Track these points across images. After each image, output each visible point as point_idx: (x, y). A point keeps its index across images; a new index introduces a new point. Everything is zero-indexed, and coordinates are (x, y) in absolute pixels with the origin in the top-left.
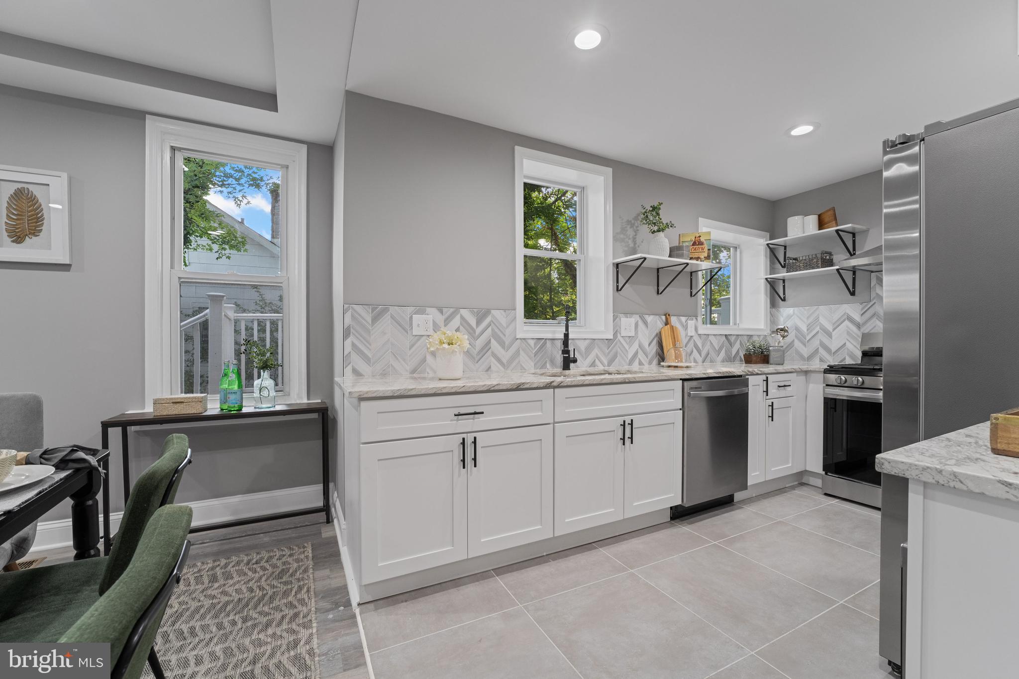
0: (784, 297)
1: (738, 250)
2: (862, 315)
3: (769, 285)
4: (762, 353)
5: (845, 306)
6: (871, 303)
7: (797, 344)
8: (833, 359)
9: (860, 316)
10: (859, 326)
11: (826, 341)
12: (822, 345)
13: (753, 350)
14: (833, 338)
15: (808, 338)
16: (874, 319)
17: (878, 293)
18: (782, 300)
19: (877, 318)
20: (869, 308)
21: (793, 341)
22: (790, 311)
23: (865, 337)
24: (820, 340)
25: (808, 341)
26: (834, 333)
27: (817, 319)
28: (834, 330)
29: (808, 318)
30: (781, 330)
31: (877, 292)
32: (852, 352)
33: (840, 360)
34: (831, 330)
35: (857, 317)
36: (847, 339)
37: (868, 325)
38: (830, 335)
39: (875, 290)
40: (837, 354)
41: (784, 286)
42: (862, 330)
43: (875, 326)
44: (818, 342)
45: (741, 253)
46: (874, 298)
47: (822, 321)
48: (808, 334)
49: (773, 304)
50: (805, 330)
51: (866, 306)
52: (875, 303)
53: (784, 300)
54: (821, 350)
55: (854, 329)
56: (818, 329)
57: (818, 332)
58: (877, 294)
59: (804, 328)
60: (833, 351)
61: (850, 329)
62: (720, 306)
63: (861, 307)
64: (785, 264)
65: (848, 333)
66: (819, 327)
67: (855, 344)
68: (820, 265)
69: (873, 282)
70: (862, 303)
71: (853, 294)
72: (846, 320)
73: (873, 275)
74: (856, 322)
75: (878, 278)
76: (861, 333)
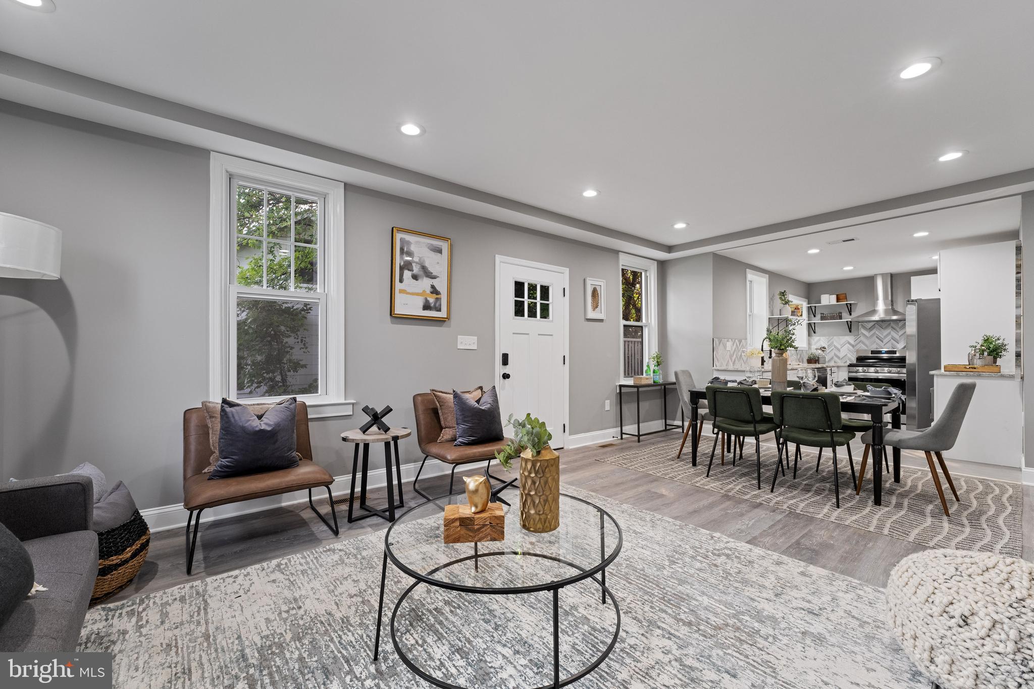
0: (815, 332)
2: (855, 341)
3: (808, 326)
5: (847, 337)
6: (859, 336)
8: (841, 362)
10: (853, 346)
14: (841, 352)
19: (861, 343)
20: (858, 338)
22: (818, 338)
23: (857, 351)
26: (841, 349)
27: (833, 342)
32: (851, 357)
33: (847, 361)
35: (852, 342)
36: (848, 352)
37: (858, 345)
38: (835, 354)
40: (843, 359)
41: (815, 327)
46: (860, 334)
47: (835, 343)
49: (809, 335)
52: (861, 336)
55: (851, 347)
58: (862, 332)
60: (841, 358)
61: (849, 347)
65: (849, 349)
66: (833, 346)
67: (853, 353)
68: (835, 318)
69: (860, 327)
70: (855, 336)
71: (850, 332)
72: (847, 343)
73: (860, 324)
74: (852, 344)
75: (862, 325)
76: (855, 349)
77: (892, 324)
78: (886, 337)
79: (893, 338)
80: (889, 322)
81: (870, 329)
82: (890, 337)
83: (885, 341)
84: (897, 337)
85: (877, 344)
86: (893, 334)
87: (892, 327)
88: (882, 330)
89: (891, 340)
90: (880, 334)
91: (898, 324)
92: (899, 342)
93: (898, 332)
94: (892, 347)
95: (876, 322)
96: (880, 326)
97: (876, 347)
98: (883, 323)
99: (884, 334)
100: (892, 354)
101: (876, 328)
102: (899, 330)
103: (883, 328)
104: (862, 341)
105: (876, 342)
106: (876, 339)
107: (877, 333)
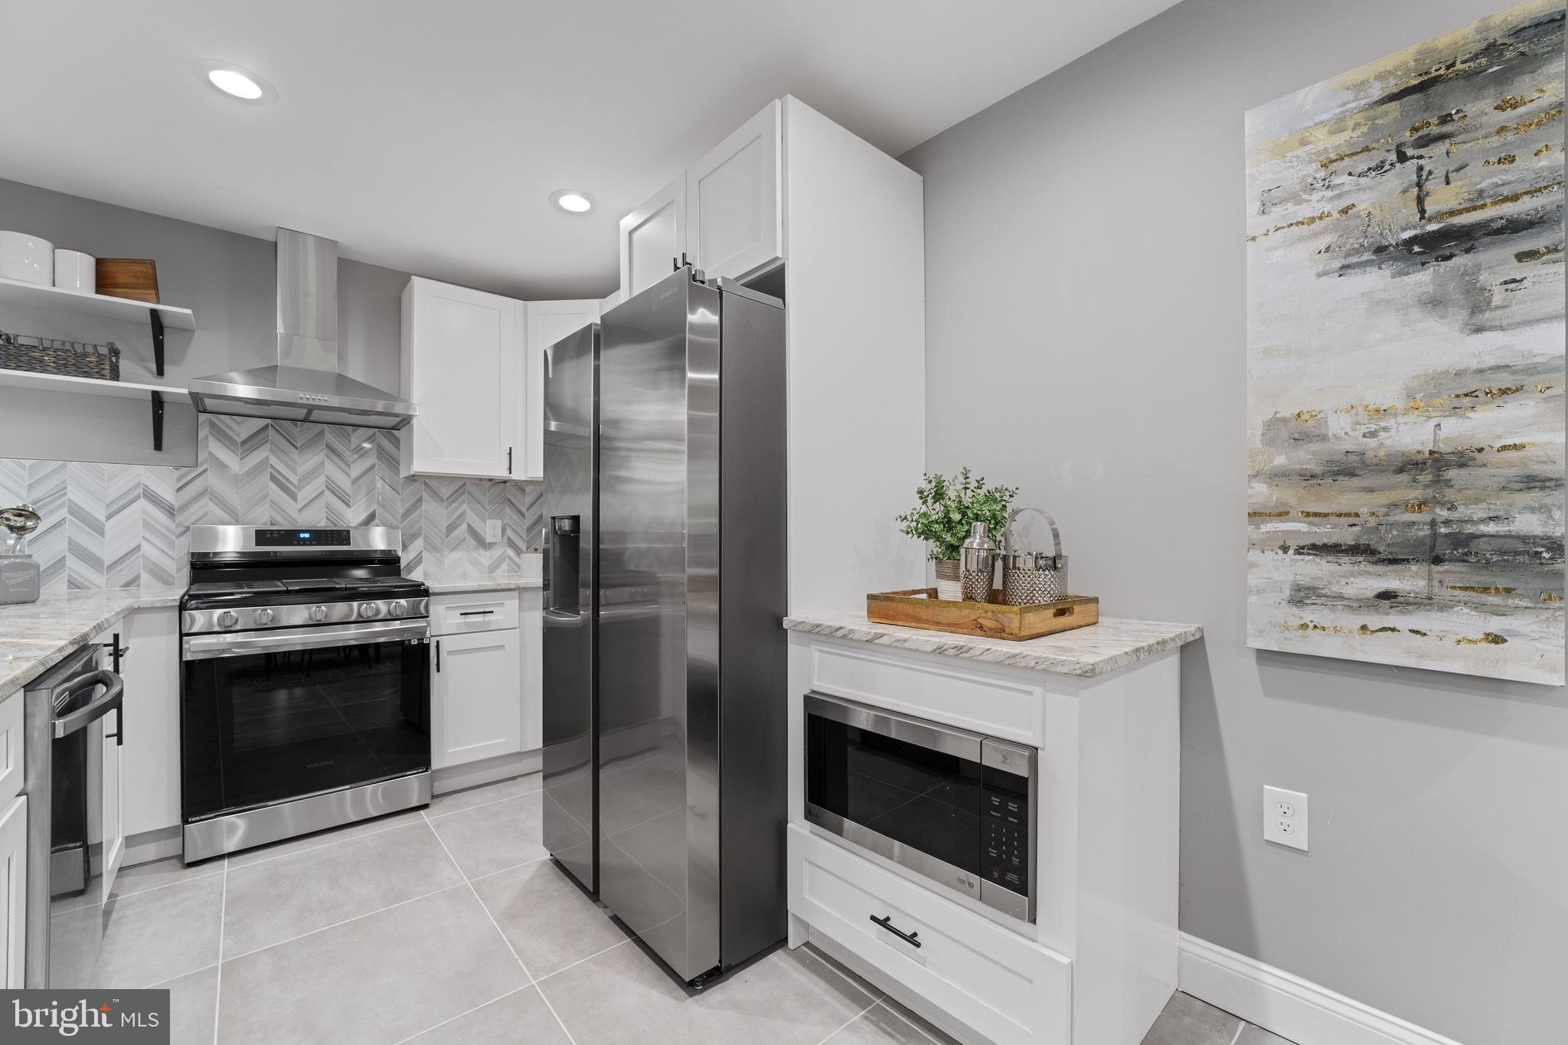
2: (179, 490)
5: (140, 469)
6: (200, 469)
8: (108, 579)
9: (175, 492)
10: (171, 512)
11: (88, 542)
12: (76, 548)
14: (107, 535)
16: (205, 499)
17: (213, 452)
19: (210, 499)
20: (196, 477)
24: (71, 539)
26: (108, 525)
28: (109, 517)
31: (210, 450)
32: (155, 564)
33: (125, 582)
34: (103, 519)
35: (167, 494)
36: (145, 538)
37: (191, 510)
38: (100, 530)
39: (207, 447)
40: (118, 569)
42: (178, 519)
43: (206, 514)
46: (204, 462)
47: (76, 493)
51: (187, 473)
52: (206, 470)
54: (73, 562)
55: (161, 517)
56: (62, 513)
57: (63, 521)
58: (210, 453)
60: (107, 563)
61: (147, 514)
63: (177, 474)
65: (147, 525)
66: (64, 510)
67: (163, 548)
69: (203, 432)
70: (177, 468)
71: (158, 446)
72: (142, 498)
73: (202, 417)
74: (165, 504)
75: (213, 425)
76: (178, 525)
77: (330, 436)
78: (306, 479)
79: (333, 488)
80: (320, 427)
81: (249, 444)
82: (319, 483)
83: (304, 495)
84: (344, 483)
85: (274, 505)
86: (331, 469)
87: (329, 447)
88: (295, 455)
89: (323, 491)
90: (287, 466)
91: (347, 439)
92: (350, 501)
93: (349, 466)
94: (327, 518)
95: (269, 421)
96: (286, 438)
97: (271, 517)
98: (296, 425)
99: (301, 470)
100: (335, 543)
101: (269, 443)
102: (351, 459)
103: (298, 445)
104: (211, 494)
105: (268, 496)
106: (268, 485)
107: (273, 464)
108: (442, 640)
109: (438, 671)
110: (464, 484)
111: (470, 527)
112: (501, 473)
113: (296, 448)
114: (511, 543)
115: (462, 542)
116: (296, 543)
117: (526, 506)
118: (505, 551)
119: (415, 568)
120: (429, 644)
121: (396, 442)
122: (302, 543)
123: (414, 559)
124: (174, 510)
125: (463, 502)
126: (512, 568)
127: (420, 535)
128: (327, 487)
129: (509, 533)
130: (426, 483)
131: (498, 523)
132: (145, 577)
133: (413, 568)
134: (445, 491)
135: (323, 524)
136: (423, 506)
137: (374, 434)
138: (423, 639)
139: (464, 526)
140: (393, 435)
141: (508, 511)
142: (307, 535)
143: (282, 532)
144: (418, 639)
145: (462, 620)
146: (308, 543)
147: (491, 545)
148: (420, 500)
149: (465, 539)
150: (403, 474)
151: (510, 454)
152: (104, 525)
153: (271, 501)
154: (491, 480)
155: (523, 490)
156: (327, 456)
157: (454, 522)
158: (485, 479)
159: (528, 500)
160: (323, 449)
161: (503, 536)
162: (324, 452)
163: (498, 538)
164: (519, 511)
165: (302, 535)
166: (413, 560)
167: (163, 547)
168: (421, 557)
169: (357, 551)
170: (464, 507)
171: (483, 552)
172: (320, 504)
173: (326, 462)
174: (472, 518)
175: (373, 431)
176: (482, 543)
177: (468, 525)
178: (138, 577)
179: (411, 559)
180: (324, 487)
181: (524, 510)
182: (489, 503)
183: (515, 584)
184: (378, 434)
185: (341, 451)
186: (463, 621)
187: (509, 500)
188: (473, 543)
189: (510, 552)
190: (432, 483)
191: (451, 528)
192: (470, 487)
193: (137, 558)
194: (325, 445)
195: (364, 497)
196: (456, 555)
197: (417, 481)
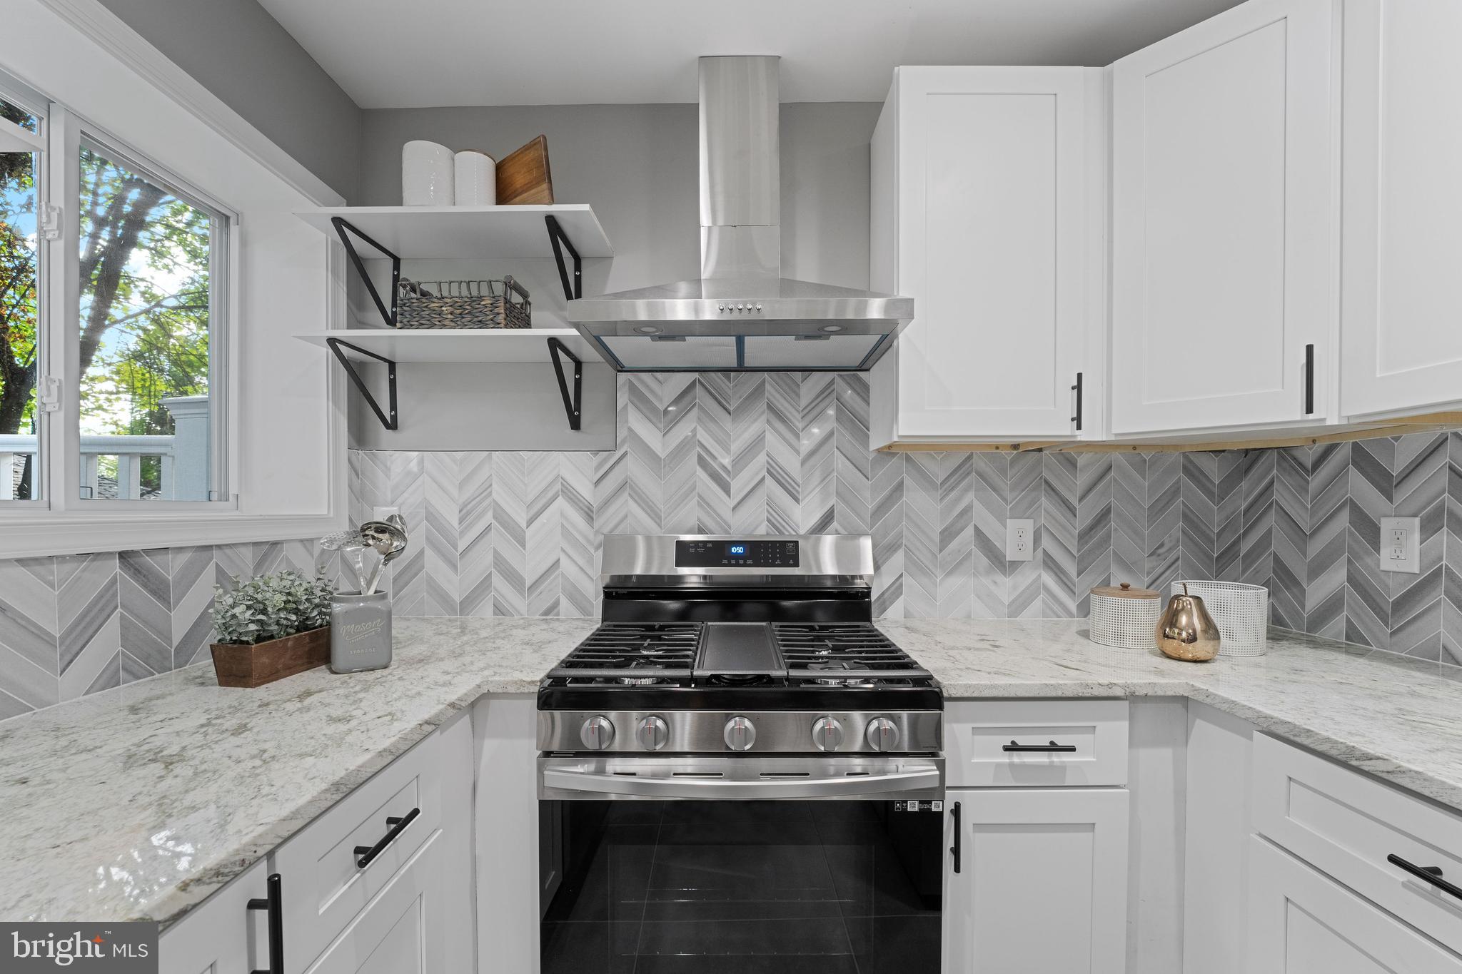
0: (394, 418)
1: (234, 230)
2: (597, 483)
3: (343, 373)
4: (303, 627)
5: (560, 456)
6: (618, 454)
7: (432, 561)
8: (529, 605)
9: (592, 487)
10: (589, 514)
11: (510, 554)
12: (500, 563)
13: (253, 627)
14: (528, 546)
15: (462, 546)
16: (625, 495)
18: (388, 426)
19: (631, 495)
20: (613, 466)
21: (422, 552)
22: (414, 462)
23: (613, 544)
24: (495, 551)
25: (463, 554)
26: (529, 532)
27: (486, 489)
28: (530, 522)
29: (461, 486)
30: (378, 530)
31: (632, 426)
32: (574, 586)
33: (544, 609)
34: (524, 525)
35: (585, 490)
36: (563, 550)
37: (612, 509)
38: (519, 537)
39: (627, 421)
40: (538, 591)
41: (393, 383)
42: (597, 524)
43: (626, 516)
44: (490, 558)
45: (244, 243)
46: (624, 441)
47: (499, 494)
48: (462, 533)
49: (359, 437)
50: (455, 522)
51: (605, 461)
52: (625, 454)
53: (392, 425)
54: (498, 581)
55: (579, 521)
56: (488, 518)
57: (488, 528)
58: (630, 430)
59: (452, 517)
60: (528, 583)
62: (172, 430)
63: (596, 460)
64: (394, 314)
65: (566, 533)
66: (490, 514)
67: (581, 564)
68: (501, 318)
69: (623, 398)
70: (596, 452)
71: (575, 424)
72: (560, 497)
73: (622, 377)
74: (583, 503)
75: (633, 389)
76: (597, 532)
77: (770, 389)
78: (741, 461)
79: (775, 472)
81: (673, 413)
82: (757, 466)
83: (739, 486)
84: (790, 463)
85: (704, 502)
86: (774, 443)
87: (770, 407)
88: (727, 423)
89: (763, 478)
90: (718, 441)
91: (794, 392)
92: (798, 493)
93: (798, 437)
94: (769, 520)
95: (696, 375)
96: (716, 399)
97: (699, 520)
98: (728, 378)
99: (736, 447)
100: (778, 562)
101: (696, 410)
102: (800, 425)
103: (731, 409)
104: (631, 487)
105: (695, 488)
106: (695, 472)
107: (701, 440)
108: (966, 798)
109: (957, 869)
110: (970, 457)
111: (978, 532)
112: (1061, 428)
113: (730, 413)
114: (1050, 563)
115: (964, 559)
116: (725, 561)
117: (1078, 494)
118: (1040, 576)
119: (892, 603)
120: (941, 814)
121: (864, 391)
122: (733, 562)
123: (889, 588)
124: (592, 512)
125: (966, 490)
126: (1051, 609)
127: (900, 546)
128: (769, 472)
129: (1046, 543)
130: (908, 459)
131: (1028, 526)
132: (564, 603)
133: (888, 603)
134: (939, 470)
135: (762, 532)
136: (904, 499)
137: (832, 382)
138: (930, 802)
139: (969, 531)
140: (859, 379)
141: (1044, 501)
142: (740, 550)
143: (709, 545)
144: (921, 802)
145: (1006, 758)
146: (741, 562)
147: (1015, 565)
148: (900, 486)
149: (970, 554)
150: (876, 442)
151: (1079, 387)
152: (525, 532)
153: (700, 496)
154: (1016, 447)
155: (1072, 464)
156: (768, 422)
157: (952, 524)
158: (1005, 446)
159: (1082, 480)
160: (763, 413)
161: (1035, 550)
162: (764, 417)
163: (1027, 554)
164: (1066, 503)
165: (734, 550)
166: (887, 590)
167: (581, 562)
168: (901, 585)
169: (809, 576)
170: (970, 497)
171: (1000, 578)
172: (760, 497)
173: (767, 433)
174: (983, 517)
175: (830, 376)
176: (1000, 563)
177: (976, 528)
178: (556, 604)
179: (886, 587)
180: (764, 472)
181: (1074, 501)
182: (1012, 490)
183: (1124, 687)
184: (838, 380)
185: (787, 414)
186: (1007, 760)
187: (1046, 482)
188: (984, 561)
189: (1048, 579)
190: (917, 456)
191: (948, 535)
192: (980, 463)
193: (555, 579)
194: (765, 406)
195: (819, 484)
196: (956, 582)
197: (894, 454)
